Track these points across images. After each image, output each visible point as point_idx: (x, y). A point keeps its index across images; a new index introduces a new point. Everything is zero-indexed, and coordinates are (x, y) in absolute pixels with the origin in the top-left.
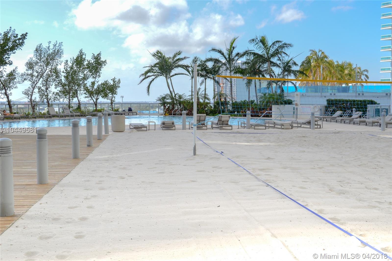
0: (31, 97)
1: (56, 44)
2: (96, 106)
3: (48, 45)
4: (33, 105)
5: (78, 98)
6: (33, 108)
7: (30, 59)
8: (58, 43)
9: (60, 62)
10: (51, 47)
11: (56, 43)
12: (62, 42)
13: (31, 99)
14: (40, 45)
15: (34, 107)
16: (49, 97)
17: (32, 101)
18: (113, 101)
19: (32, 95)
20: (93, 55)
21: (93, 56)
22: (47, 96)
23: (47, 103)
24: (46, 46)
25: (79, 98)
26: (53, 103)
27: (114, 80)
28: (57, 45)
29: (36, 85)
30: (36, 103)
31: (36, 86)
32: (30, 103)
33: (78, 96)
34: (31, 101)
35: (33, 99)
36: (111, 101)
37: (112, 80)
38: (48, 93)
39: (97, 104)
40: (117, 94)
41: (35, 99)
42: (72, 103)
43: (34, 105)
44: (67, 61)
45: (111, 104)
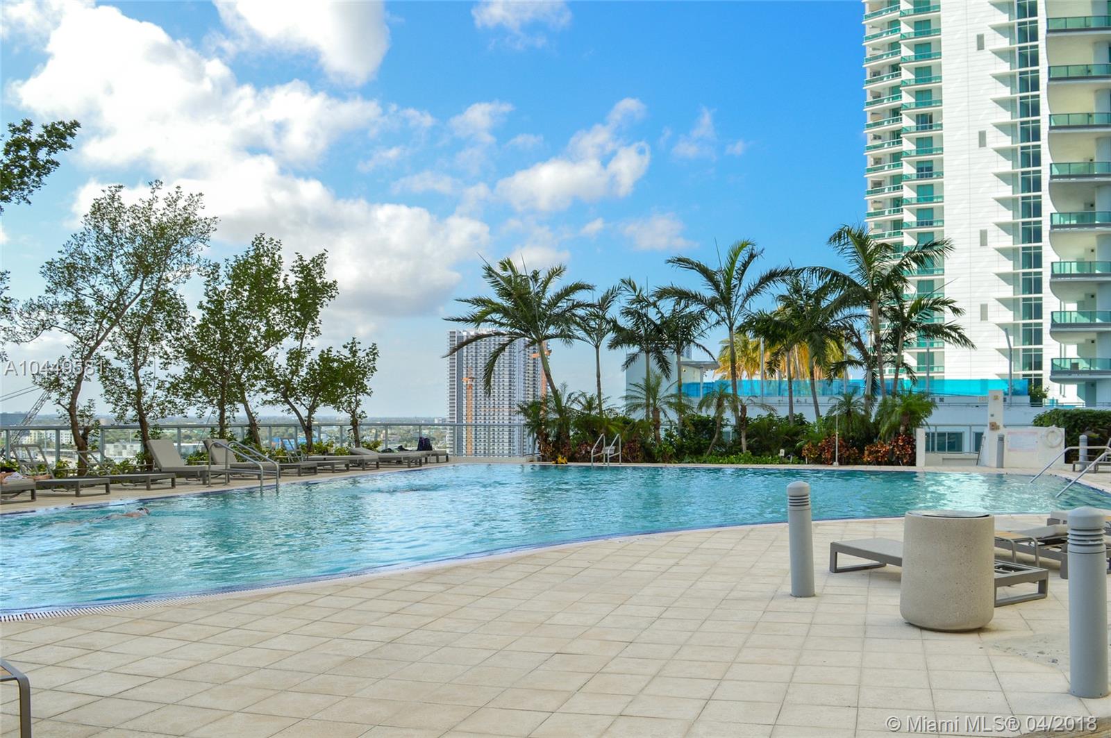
0: (74, 397)
1: (175, 196)
2: (310, 434)
3: (151, 196)
4: (81, 432)
5: (246, 406)
6: (82, 443)
7: (73, 241)
8: (186, 194)
9: (197, 266)
10: (160, 205)
11: (177, 192)
12: (201, 194)
13: (72, 409)
14: (113, 189)
15: (84, 437)
16: (145, 399)
17: (77, 413)
18: (360, 417)
19: (75, 392)
20: (297, 259)
21: (296, 262)
22: (139, 393)
23: (137, 424)
24: (140, 199)
25: (249, 404)
26: (160, 422)
27: (352, 348)
28: (181, 204)
29: (96, 351)
30: (92, 422)
31: (94, 353)
32: (68, 424)
33: (247, 398)
34: (71, 415)
35: (81, 408)
36: (353, 416)
37: (345, 347)
38: (141, 382)
39: (313, 428)
40: (368, 394)
41: (90, 407)
42: (233, 423)
43: (87, 430)
44: (217, 266)
45: (351, 427)
